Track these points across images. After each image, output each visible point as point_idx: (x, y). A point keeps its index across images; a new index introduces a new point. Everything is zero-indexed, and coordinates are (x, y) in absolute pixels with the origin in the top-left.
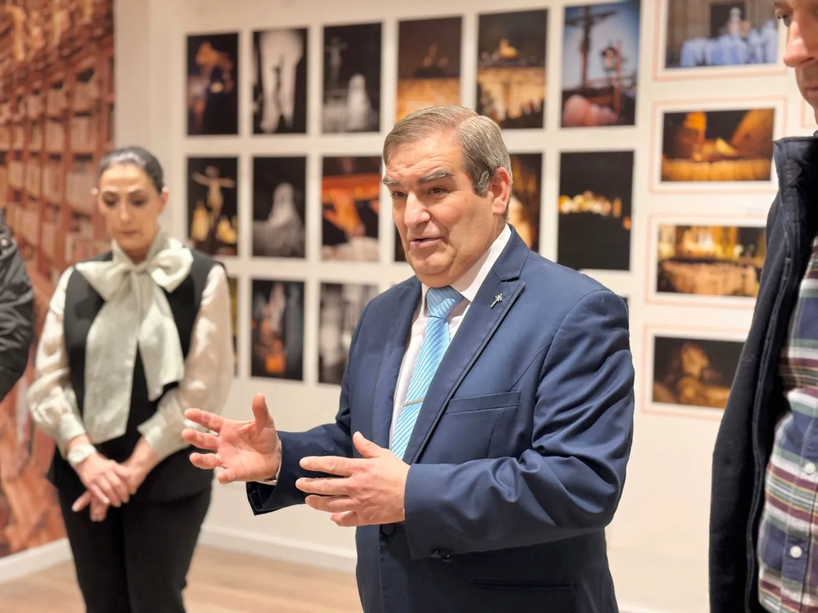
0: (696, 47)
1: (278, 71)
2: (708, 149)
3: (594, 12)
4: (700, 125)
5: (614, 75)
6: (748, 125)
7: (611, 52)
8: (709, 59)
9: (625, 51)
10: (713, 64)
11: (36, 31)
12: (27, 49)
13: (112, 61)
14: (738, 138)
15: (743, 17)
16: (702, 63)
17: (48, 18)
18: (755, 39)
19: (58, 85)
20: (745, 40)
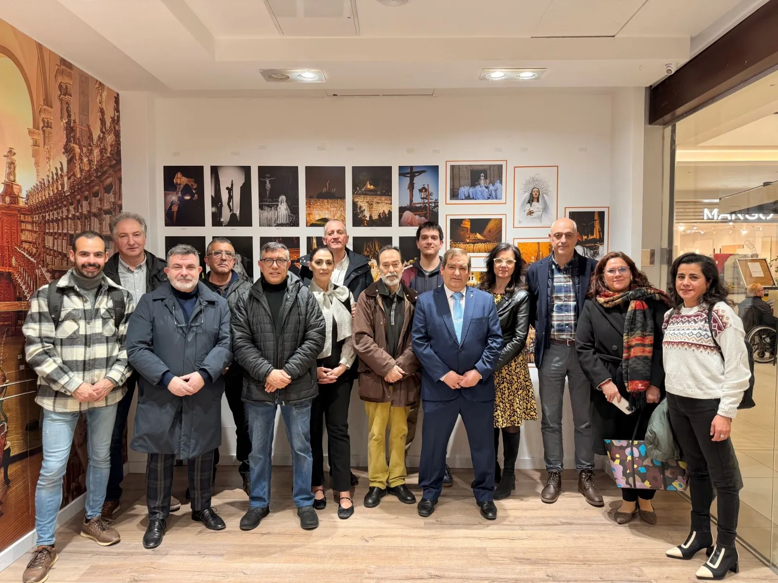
0: (464, 190)
1: (230, 190)
2: (472, 236)
3: (415, 170)
4: (468, 225)
5: (426, 201)
6: (490, 226)
7: (423, 190)
8: (471, 197)
9: (431, 190)
10: (473, 199)
11: (85, 160)
12: (81, 170)
13: (120, 180)
14: (486, 232)
15: (486, 178)
16: (468, 198)
17: (91, 152)
18: (491, 187)
19: (96, 195)
20: (487, 188)
